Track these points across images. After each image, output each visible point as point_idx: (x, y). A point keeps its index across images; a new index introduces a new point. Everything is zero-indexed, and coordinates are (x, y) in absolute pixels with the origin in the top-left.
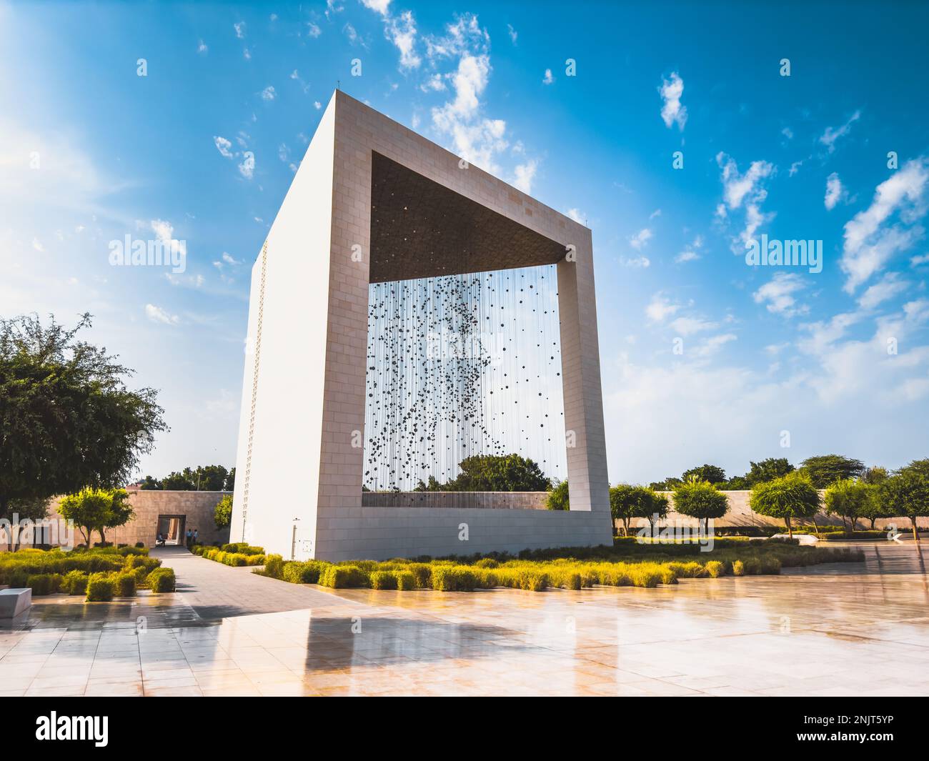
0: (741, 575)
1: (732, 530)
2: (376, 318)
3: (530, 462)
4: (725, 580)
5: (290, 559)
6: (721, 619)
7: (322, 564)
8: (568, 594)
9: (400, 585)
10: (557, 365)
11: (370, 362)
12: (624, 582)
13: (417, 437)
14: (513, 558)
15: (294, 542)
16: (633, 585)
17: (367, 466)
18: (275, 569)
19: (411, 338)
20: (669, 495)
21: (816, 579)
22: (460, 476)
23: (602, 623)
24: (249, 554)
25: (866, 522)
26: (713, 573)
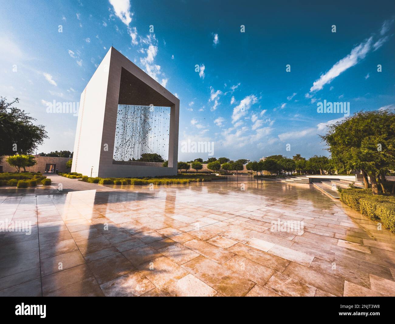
0: (204, 182)
1: (203, 172)
2: (120, 114)
3: (159, 155)
4: (200, 183)
5: (90, 177)
6: (198, 191)
7: (100, 178)
8: (165, 186)
9: (122, 184)
10: (168, 132)
11: (117, 126)
12: (179, 183)
13: (130, 147)
14: (153, 178)
15: (92, 173)
16: (180, 184)
17: (114, 154)
18: (85, 179)
19: (130, 121)
20: (191, 164)
21: (218, 182)
22: (141, 158)
23: (173, 192)
24: (77, 176)
25: (229, 171)
26: (198, 181)
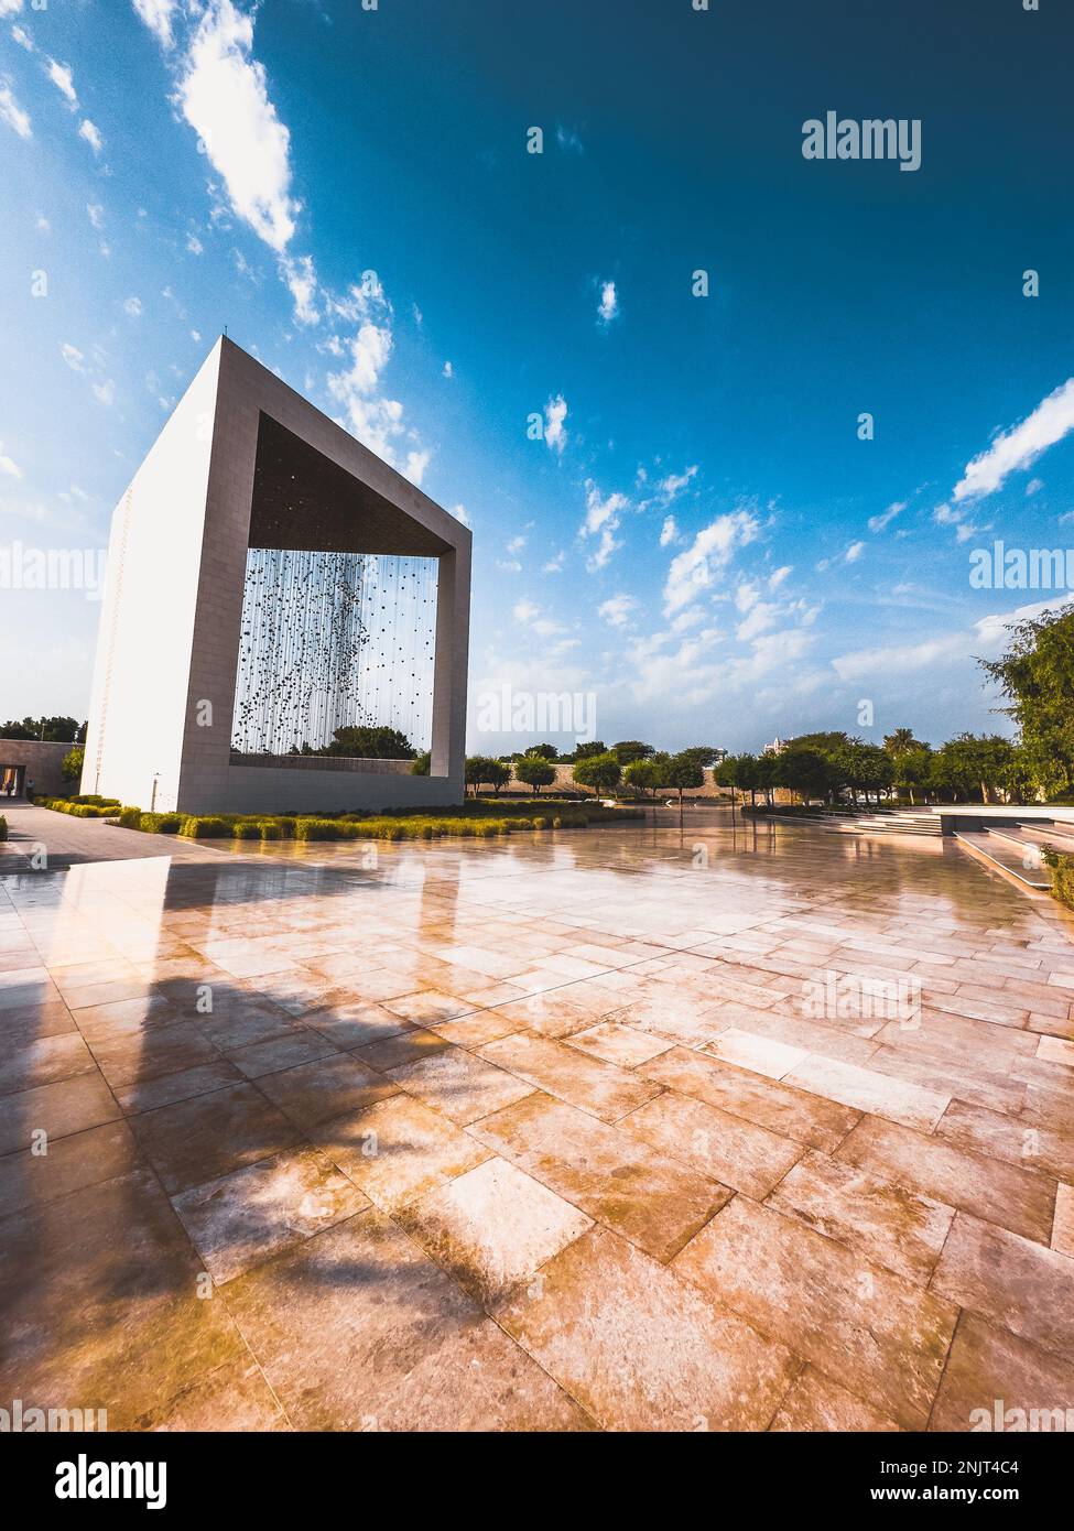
0: (559, 828)
1: (557, 795)
2: (254, 583)
3: (399, 734)
4: (546, 832)
5: (150, 811)
6: (540, 861)
7: (183, 816)
8: (420, 844)
9: (264, 836)
10: (431, 650)
11: (244, 627)
12: (468, 834)
13: (291, 703)
14: (375, 814)
15: (154, 796)
16: (475, 835)
17: (236, 728)
18: (131, 820)
19: (290, 608)
20: (513, 766)
21: (611, 831)
22: (332, 743)
23: (446, 865)
24: (102, 807)
25: (650, 791)
26: (538, 827)
